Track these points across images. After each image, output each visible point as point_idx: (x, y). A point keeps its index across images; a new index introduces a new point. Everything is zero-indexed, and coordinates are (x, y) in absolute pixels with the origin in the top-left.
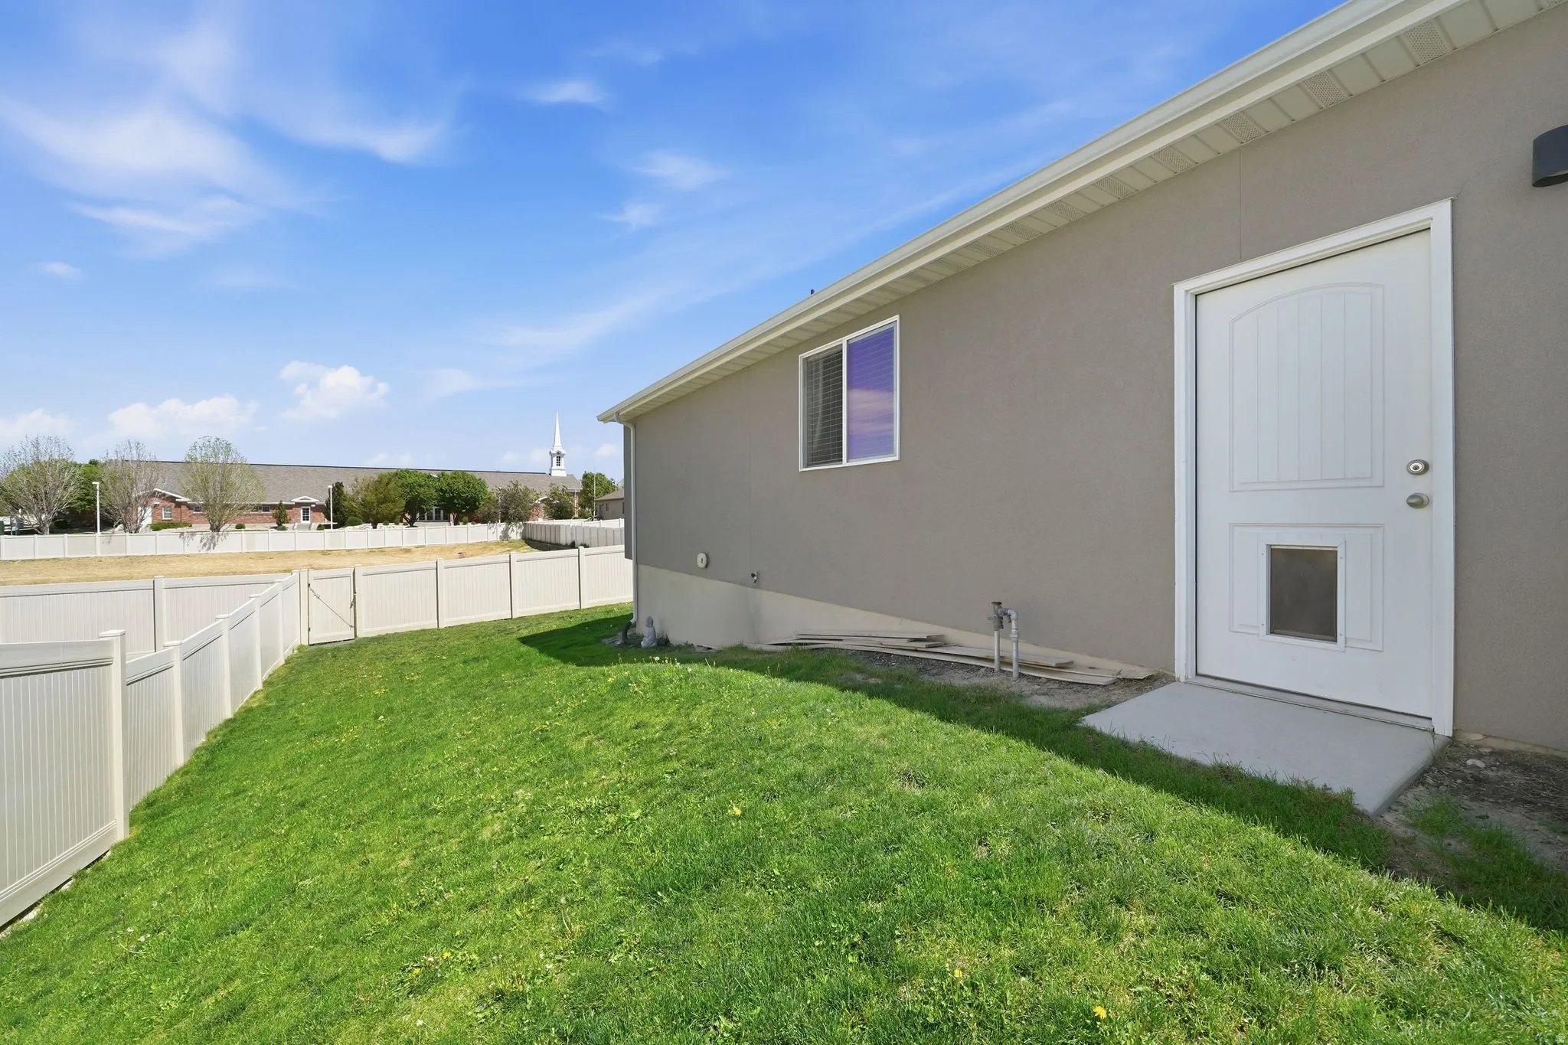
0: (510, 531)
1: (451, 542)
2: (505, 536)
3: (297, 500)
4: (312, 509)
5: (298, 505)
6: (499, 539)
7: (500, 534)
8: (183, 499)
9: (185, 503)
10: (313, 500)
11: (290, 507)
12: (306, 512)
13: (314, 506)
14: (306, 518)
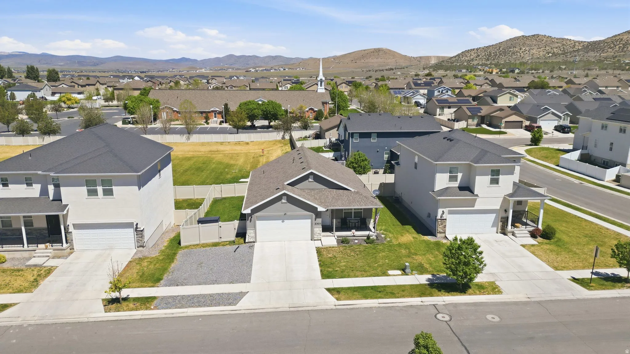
0: (285, 136)
1: (263, 140)
2: (283, 138)
3: (212, 109)
4: (218, 113)
5: (213, 111)
6: (281, 139)
7: (281, 137)
8: (175, 109)
9: (176, 111)
10: (217, 109)
11: (209, 112)
12: (215, 114)
13: (218, 112)
14: (215, 117)
